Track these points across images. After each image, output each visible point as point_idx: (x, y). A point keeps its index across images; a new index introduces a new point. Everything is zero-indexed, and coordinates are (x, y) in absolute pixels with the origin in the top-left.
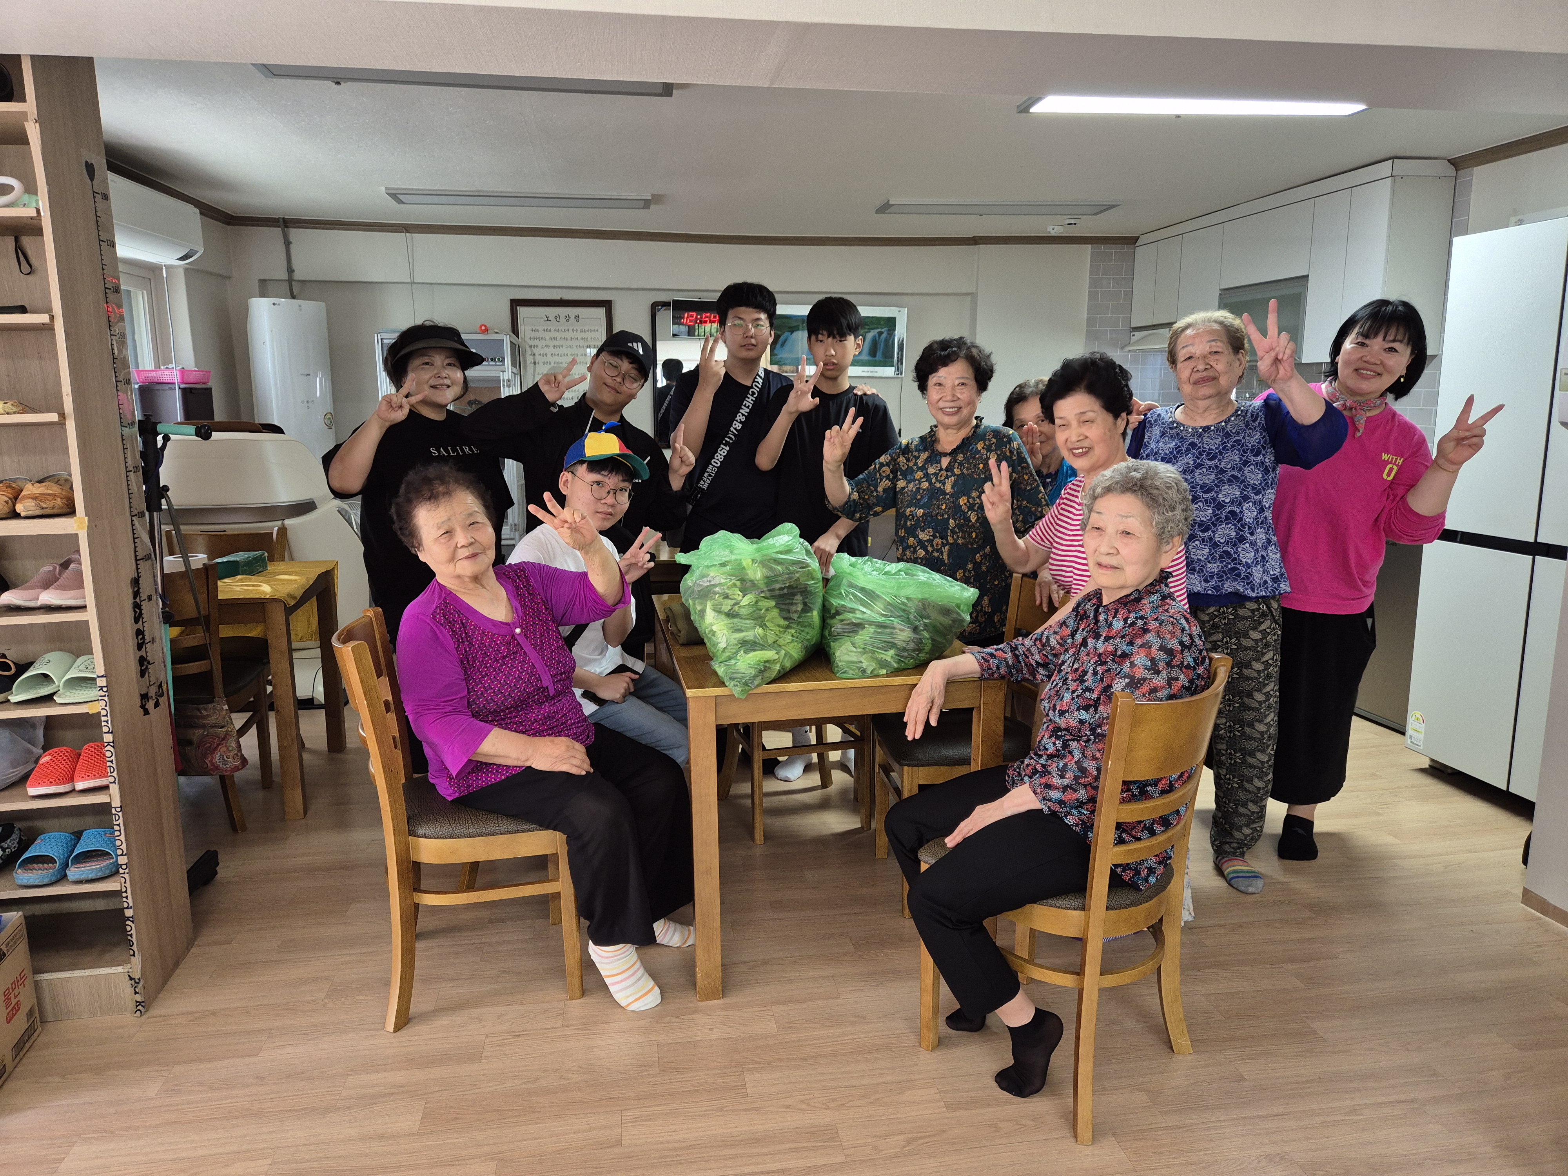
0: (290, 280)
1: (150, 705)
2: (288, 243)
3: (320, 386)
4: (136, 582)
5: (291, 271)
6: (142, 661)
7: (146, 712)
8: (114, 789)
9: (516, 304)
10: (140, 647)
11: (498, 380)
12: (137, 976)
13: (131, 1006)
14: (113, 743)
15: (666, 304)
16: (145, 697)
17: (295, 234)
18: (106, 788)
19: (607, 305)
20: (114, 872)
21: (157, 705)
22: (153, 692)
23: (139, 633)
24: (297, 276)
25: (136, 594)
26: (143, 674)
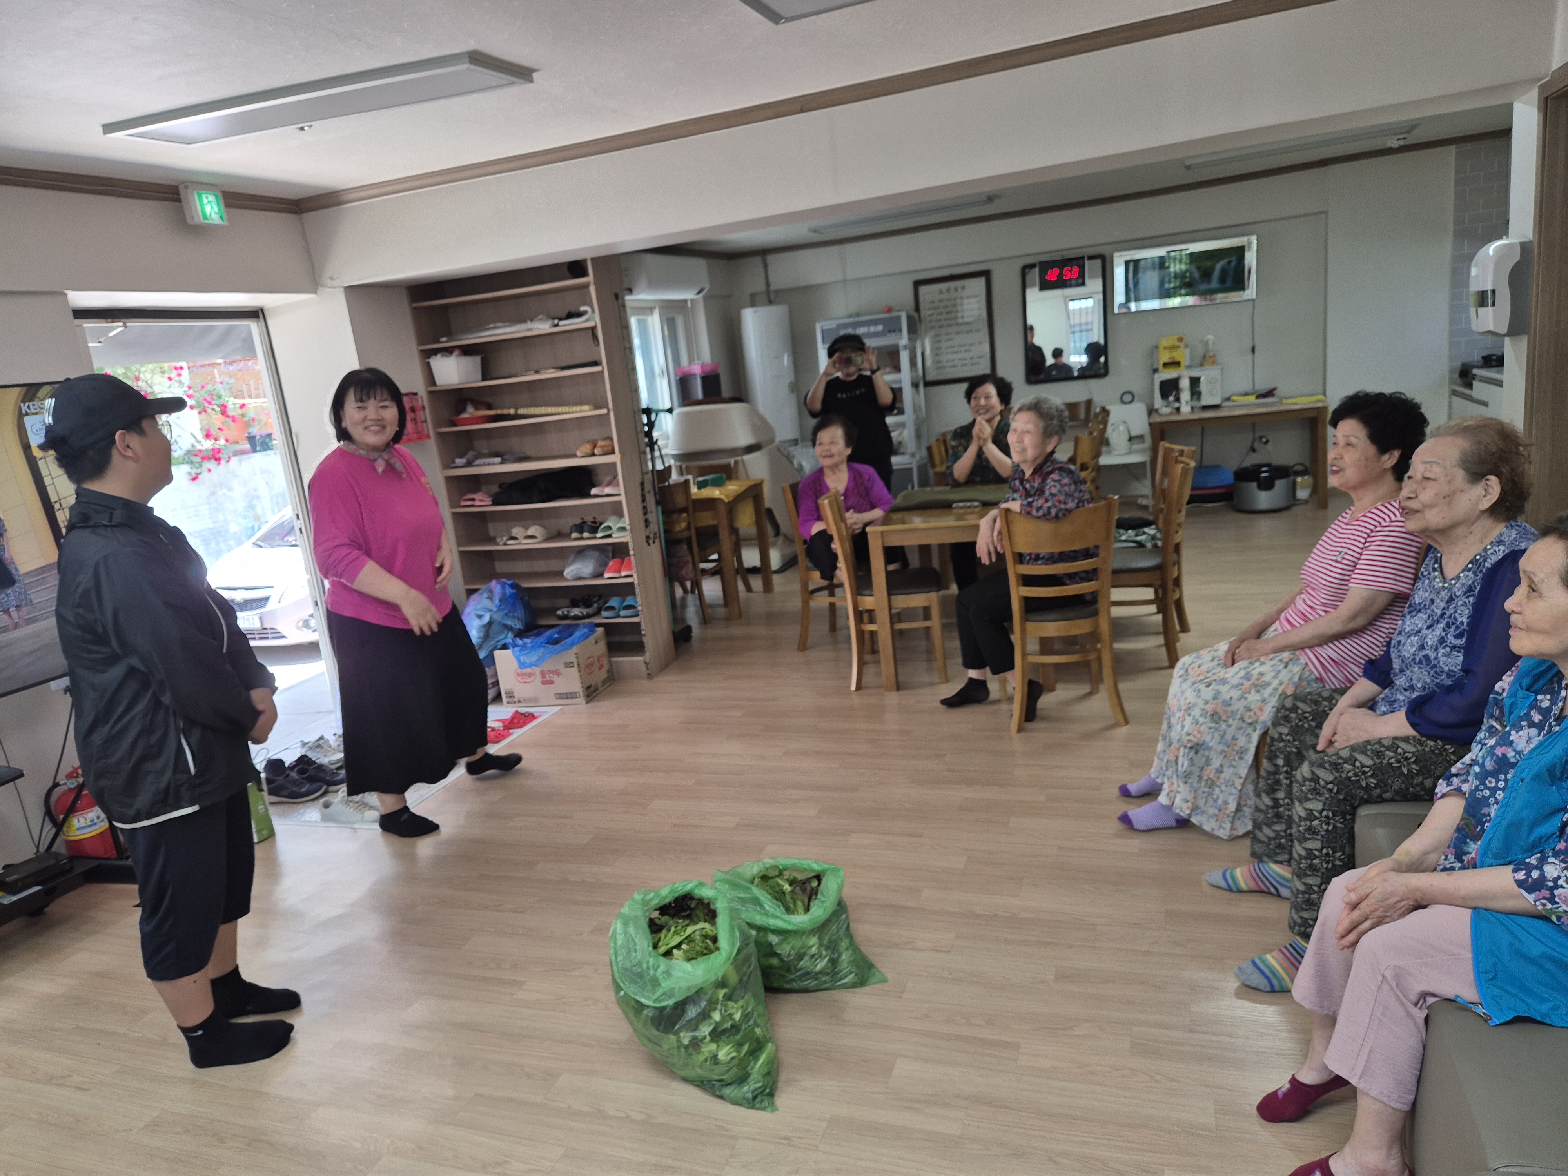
0: (768, 291)
1: (651, 542)
2: (766, 266)
3: (786, 360)
4: (642, 484)
5: (768, 284)
6: (646, 521)
7: (649, 545)
8: (635, 576)
9: (917, 284)
10: (645, 514)
11: (897, 346)
12: (648, 661)
13: (645, 675)
14: (634, 555)
15: (1032, 266)
16: (648, 537)
17: (771, 259)
18: (631, 576)
19: (986, 274)
20: (637, 615)
21: (654, 542)
22: (652, 536)
23: (645, 508)
24: (773, 287)
25: (643, 490)
26: (647, 526)
